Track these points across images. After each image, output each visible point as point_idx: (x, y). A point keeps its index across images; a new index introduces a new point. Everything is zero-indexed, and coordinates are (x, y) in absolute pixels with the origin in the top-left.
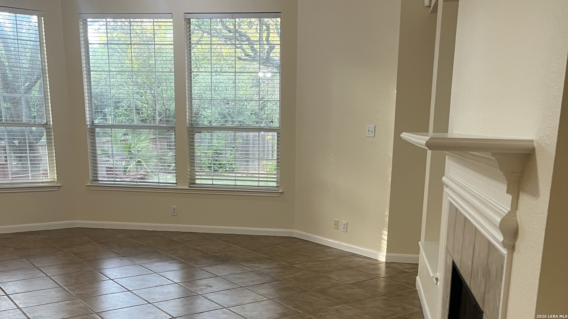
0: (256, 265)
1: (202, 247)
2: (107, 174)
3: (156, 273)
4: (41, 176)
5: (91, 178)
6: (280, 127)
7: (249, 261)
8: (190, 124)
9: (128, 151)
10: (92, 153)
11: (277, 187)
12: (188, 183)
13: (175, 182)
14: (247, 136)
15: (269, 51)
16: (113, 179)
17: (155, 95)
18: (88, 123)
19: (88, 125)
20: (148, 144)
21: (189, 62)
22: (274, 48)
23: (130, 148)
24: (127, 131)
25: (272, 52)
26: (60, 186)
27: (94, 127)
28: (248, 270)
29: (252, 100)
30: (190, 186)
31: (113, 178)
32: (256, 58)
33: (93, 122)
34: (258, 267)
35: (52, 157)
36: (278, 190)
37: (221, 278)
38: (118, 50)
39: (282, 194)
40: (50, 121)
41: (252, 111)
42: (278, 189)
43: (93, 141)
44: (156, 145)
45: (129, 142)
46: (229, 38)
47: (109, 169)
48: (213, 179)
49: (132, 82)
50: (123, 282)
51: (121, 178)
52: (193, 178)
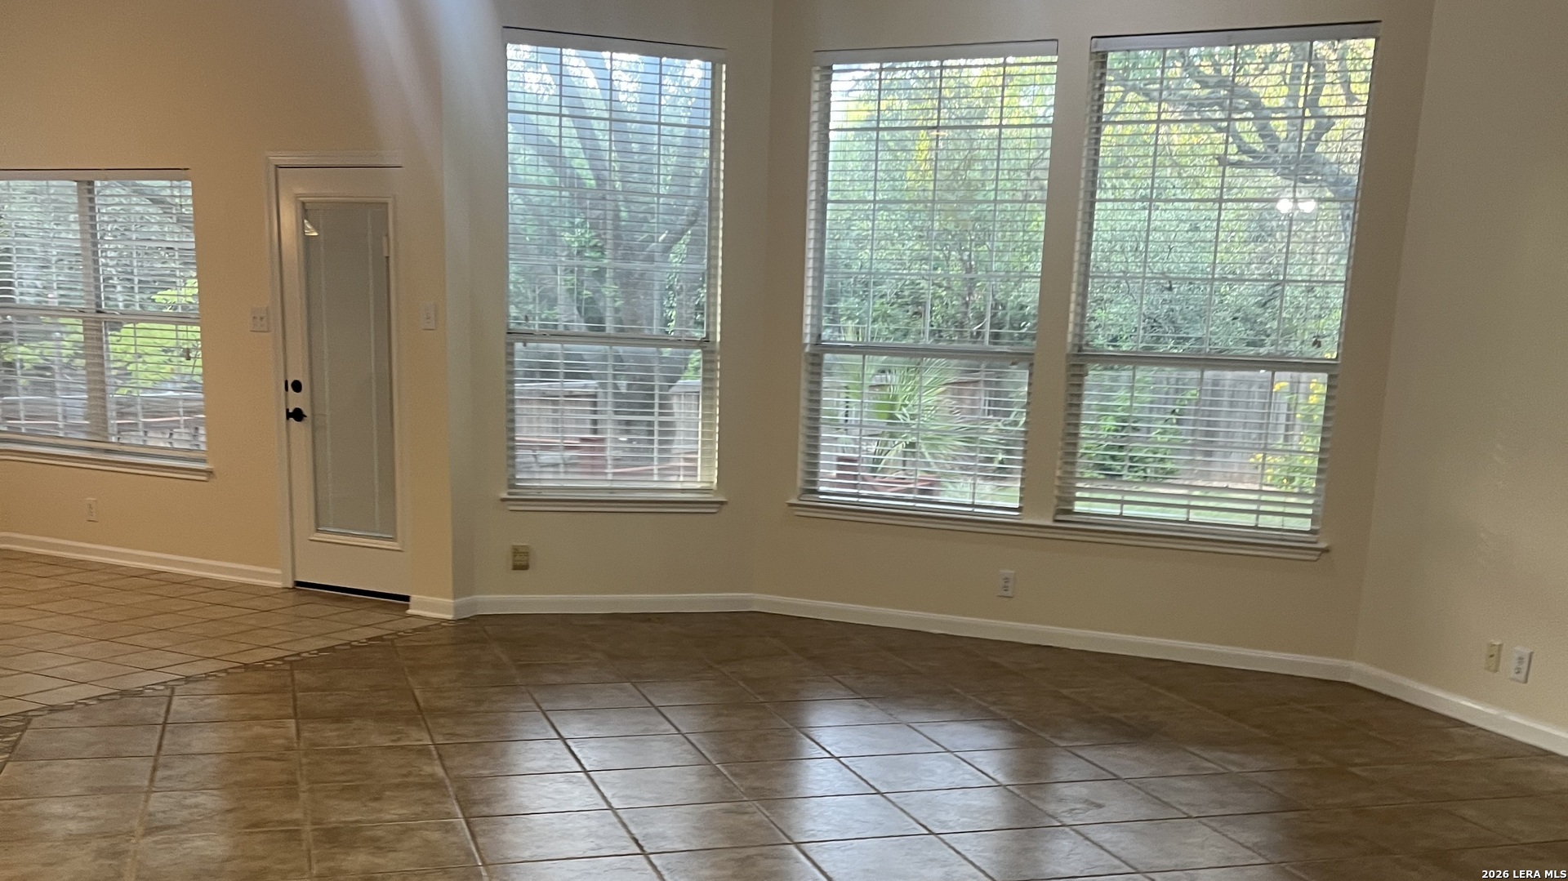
0: (1233, 757)
1: (1076, 690)
2: (839, 476)
3: (948, 751)
4: (682, 473)
5: (800, 483)
6: (1340, 358)
7: (1210, 742)
8: (1075, 345)
9: (886, 416)
10: (810, 418)
11: (1312, 532)
12: (1052, 510)
13: (1016, 505)
14: (1216, 383)
15: (1313, 136)
16: (855, 491)
17: (971, 265)
18: (807, 340)
19: (806, 344)
20: (940, 398)
21: (1091, 174)
22: (1328, 129)
23: (892, 407)
24: (891, 362)
25: (1323, 138)
26: (722, 503)
27: (820, 348)
28: (1210, 768)
29: (1241, 280)
30: (1060, 517)
31: (855, 486)
32: (1272, 159)
33: (820, 336)
34: (1242, 765)
35: (711, 425)
36: (1315, 543)
37: (1129, 784)
38: (891, 144)
39: (1325, 556)
40: (715, 333)
41: (1238, 311)
42: (1314, 540)
43: (813, 387)
44: (961, 401)
45: (891, 391)
46: (1199, 104)
47: (846, 464)
48: (1123, 502)
49: (915, 228)
50: (864, 767)
51: (873, 488)
52: (1067, 495)
